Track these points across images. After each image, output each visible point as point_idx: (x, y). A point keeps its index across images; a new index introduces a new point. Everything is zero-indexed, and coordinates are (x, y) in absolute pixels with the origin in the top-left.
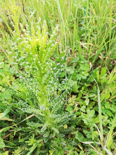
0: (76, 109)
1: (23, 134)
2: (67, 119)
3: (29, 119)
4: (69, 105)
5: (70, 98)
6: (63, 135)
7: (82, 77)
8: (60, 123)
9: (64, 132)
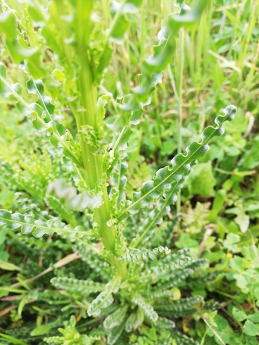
0: (209, 242)
1: (48, 311)
2: (183, 273)
3: (67, 266)
4: (187, 230)
5: (190, 210)
6: (168, 324)
7: (227, 149)
8: (159, 285)
9: (171, 311)
